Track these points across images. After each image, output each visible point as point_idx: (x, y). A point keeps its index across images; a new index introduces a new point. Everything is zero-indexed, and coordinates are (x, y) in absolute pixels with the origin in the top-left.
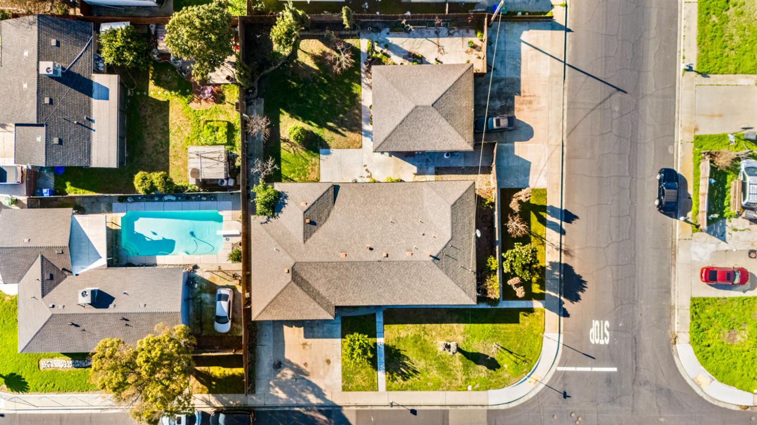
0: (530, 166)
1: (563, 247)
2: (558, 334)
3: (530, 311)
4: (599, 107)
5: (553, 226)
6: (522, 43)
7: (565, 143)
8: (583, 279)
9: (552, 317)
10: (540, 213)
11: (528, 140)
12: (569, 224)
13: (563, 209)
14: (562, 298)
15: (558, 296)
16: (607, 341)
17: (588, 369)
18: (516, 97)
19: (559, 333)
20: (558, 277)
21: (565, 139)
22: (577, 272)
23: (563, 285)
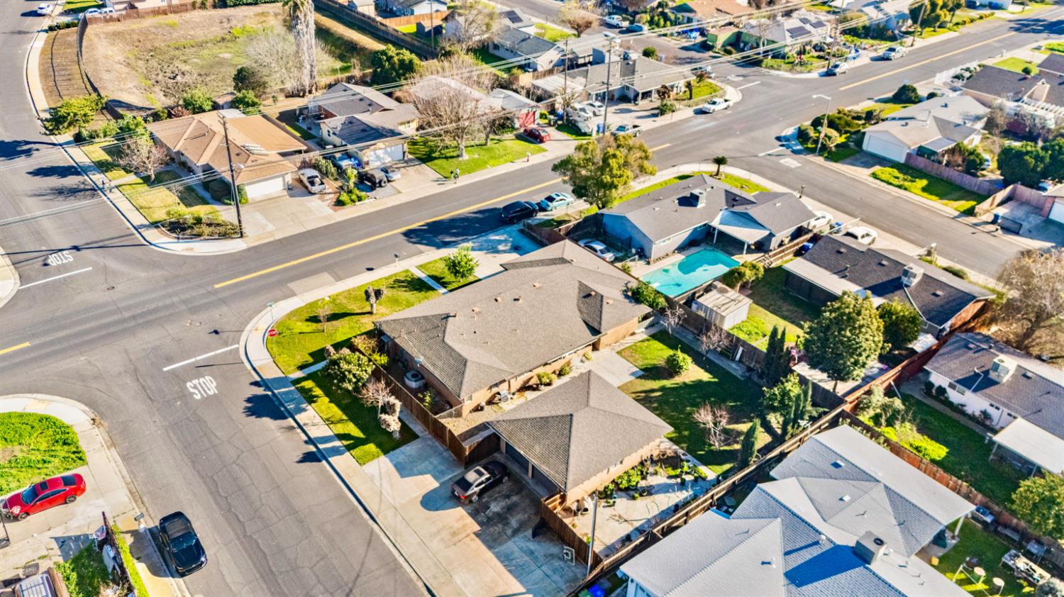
0: (400, 474)
1: (299, 431)
2: (255, 366)
3: (301, 368)
4: (350, 585)
5: (326, 440)
6: (524, 591)
7: (371, 522)
8: (254, 417)
9: (271, 373)
10: (352, 442)
11: (424, 497)
12: (306, 451)
13: (324, 462)
14: (270, 393)
15: (276, 391)
16: (189, 384)
17: (198, 358)
18: (479, 528)
19: (254, 369)
20: (286, 405)
21: (375, 526)
22: (266, 420)
23: (276, 403)
